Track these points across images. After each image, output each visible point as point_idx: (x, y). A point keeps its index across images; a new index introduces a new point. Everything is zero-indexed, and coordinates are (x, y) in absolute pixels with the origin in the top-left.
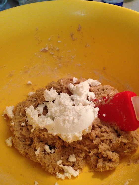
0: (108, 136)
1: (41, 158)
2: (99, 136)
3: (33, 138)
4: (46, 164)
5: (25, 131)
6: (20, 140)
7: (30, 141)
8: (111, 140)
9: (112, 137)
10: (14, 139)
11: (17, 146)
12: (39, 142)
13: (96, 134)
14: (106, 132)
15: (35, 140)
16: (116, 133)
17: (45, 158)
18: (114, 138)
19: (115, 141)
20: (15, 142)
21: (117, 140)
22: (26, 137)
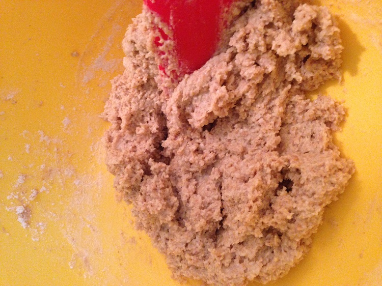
0: (257, 32)
1: (314, 204)
2: (254, 56)
3: (263, 228)
4: (329, 190)
5: (247, 251)
6: (270, 261)
7: (269, 235)
8: (267, 24)
9: (257, 22)
10: (267, 278)
11: (284, 269)
12: (273, 211)
13: (250, 66)
14: (245, 38)
15: (268, 221)
16: (249, 12)
17: (313, 194)
18: (261, 18)
19: (270, 13)
20: (275, 275)
21: (266, 7)
22: (261, 246)
